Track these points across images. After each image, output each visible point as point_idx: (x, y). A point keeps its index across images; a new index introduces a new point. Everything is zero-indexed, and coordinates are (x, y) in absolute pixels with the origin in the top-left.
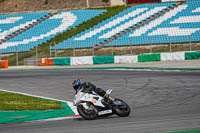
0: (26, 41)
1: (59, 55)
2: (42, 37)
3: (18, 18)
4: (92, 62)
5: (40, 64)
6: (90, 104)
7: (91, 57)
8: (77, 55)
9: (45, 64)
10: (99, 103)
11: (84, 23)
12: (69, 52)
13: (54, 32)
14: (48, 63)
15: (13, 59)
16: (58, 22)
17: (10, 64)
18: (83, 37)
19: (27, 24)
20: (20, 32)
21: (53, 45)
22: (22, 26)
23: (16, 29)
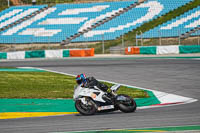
0: (112, 30)
1: (145, 44)
2: (128, 25)
3: (104, 7)
4: (178, 52)
5: (126, 52)
6: (89, 99)
7: (177, 46)
8: (163, 45)
9: (131, 53)
10: (99, 98)
11: (171, 12)
12: (155, 41)
13: (140, 21)
14: (134, 52)
15: (99, 47)
16: (145, 11)
17: (96, 52)
18: (169, 26)
19: (113, 13)
20: (106, 20)
21: (139, 34)
22: (109, 15)
23: (102, 17)
